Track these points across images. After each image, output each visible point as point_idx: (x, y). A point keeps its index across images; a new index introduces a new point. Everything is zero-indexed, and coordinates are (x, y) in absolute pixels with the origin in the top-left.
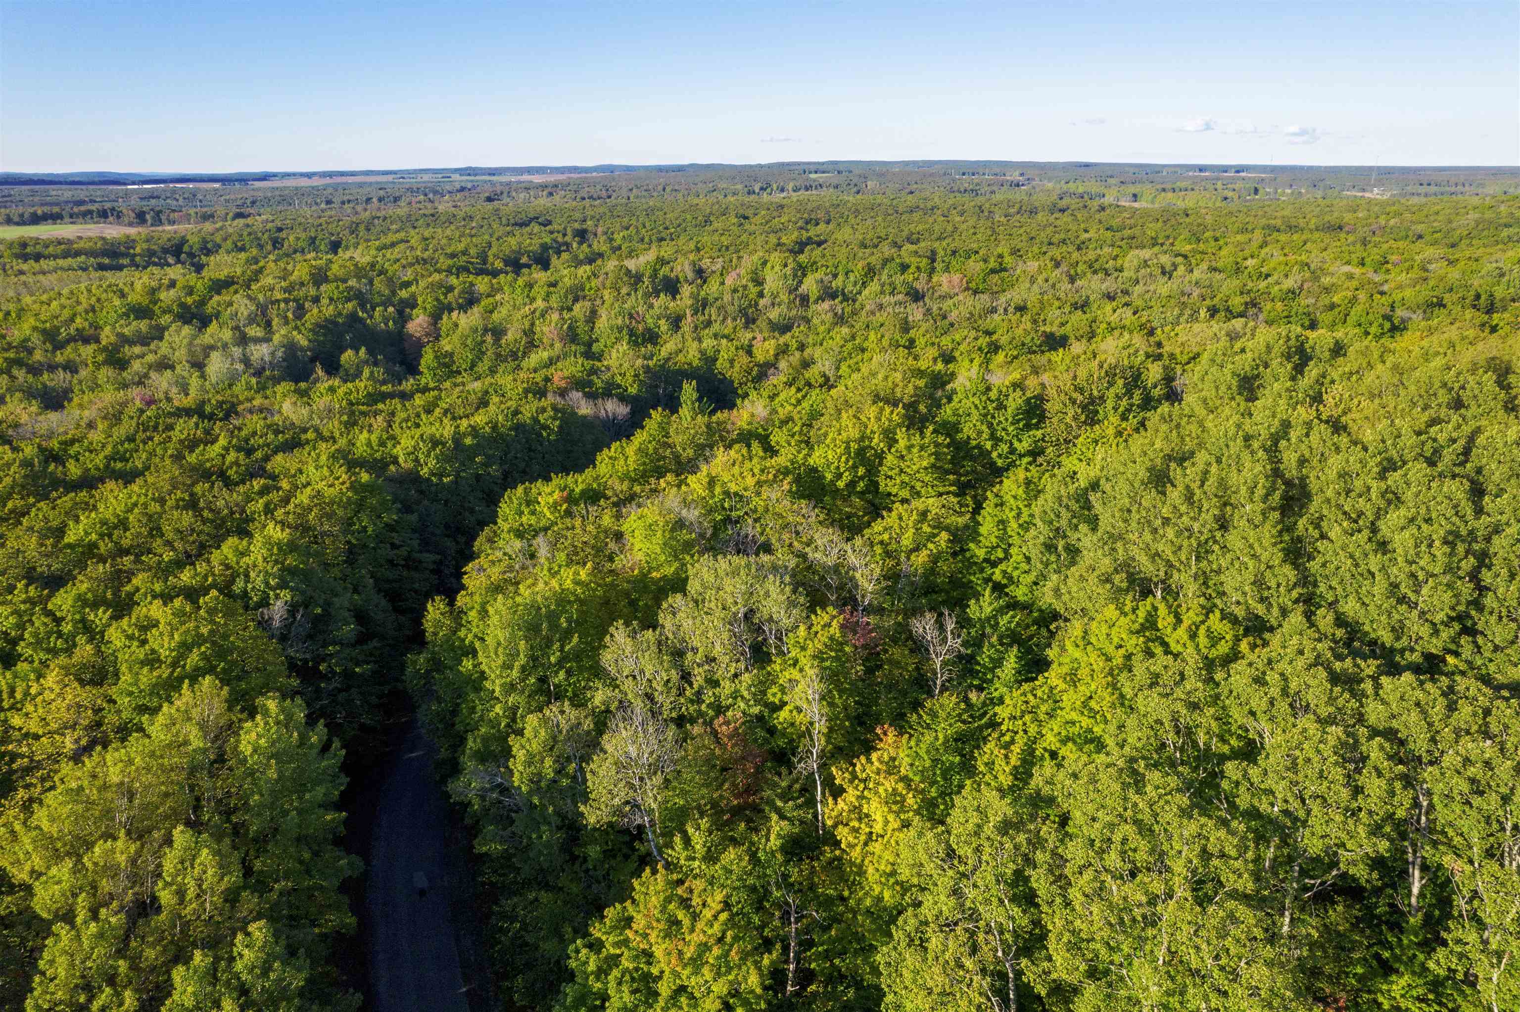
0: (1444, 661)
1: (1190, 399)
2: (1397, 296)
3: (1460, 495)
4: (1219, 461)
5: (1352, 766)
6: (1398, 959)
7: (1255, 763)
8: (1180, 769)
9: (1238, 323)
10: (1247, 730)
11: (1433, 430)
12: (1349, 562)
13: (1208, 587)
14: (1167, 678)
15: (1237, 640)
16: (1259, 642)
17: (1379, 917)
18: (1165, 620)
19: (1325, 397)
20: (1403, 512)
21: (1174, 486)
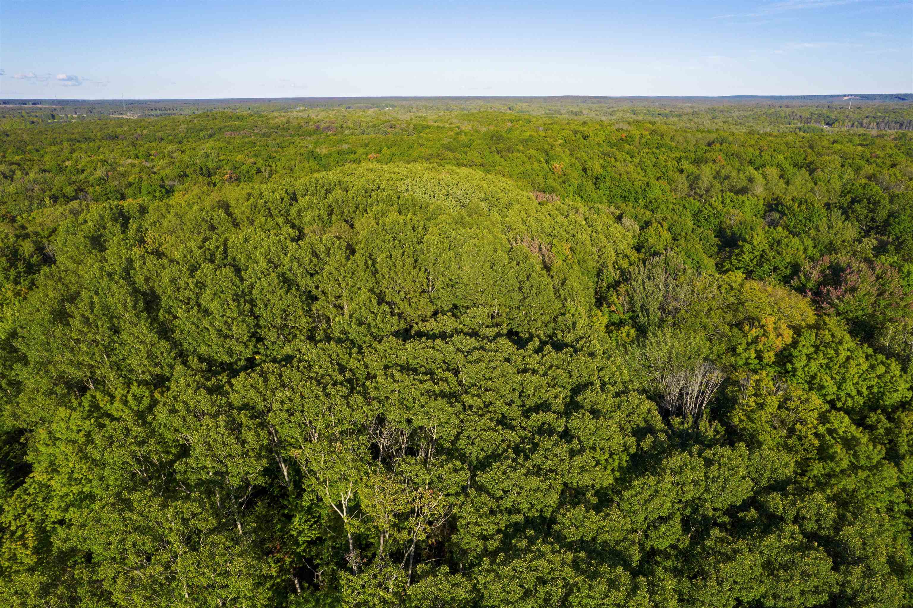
0: (255, 359)
1: (61, 259)
2: (163, 174)
3: (231, 275)
4: (97, 293)
5: (236, 432)
6: (291, 510)
7: (189, 456)
8: (150, 483)
9: (75, 204)
10: (178, 441)
11: (207, 244)
12: (193, 326)
13: (121, 371)
14: (118, 435)
15: (152, 393)
16: (164, 389)
17: (276, 496)
18: (103, 401)
19: (146, 239)
20: (208, 291)
21: (74, 318)
